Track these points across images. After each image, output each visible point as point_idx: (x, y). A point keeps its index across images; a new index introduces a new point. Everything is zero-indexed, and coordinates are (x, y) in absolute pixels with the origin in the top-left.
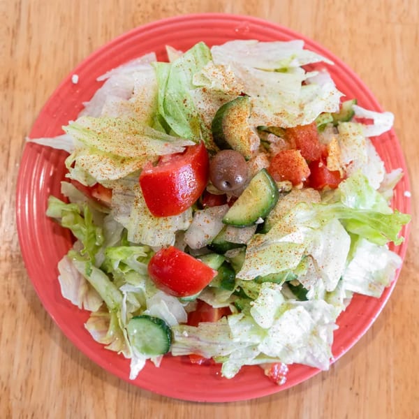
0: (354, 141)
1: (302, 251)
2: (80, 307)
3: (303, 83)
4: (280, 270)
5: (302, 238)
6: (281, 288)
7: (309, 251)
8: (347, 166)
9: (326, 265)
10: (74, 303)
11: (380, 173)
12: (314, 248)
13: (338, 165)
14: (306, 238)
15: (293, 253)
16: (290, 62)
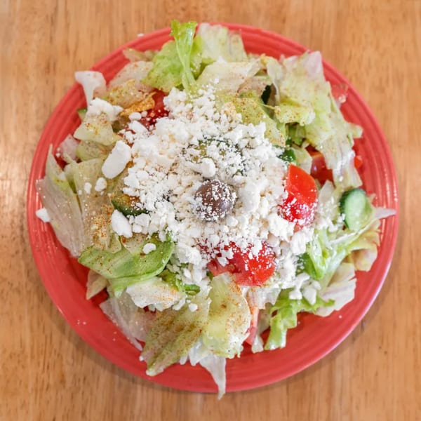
0: (118, 97)
1: (239, 100)
2: (355, 280)
3: (79, 161)
4: (263, 111)
5: (227, 104)
6: (276, 107)
7: (235, 94)
8: (143, 93)
9: (241, 75)
10: (354, 287)
11: (136, 66)
12: (230, 91)
13: (146, 100)
14: (226, 101)
15: (245, 107)
16: (62, 182)
